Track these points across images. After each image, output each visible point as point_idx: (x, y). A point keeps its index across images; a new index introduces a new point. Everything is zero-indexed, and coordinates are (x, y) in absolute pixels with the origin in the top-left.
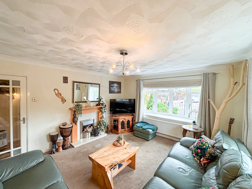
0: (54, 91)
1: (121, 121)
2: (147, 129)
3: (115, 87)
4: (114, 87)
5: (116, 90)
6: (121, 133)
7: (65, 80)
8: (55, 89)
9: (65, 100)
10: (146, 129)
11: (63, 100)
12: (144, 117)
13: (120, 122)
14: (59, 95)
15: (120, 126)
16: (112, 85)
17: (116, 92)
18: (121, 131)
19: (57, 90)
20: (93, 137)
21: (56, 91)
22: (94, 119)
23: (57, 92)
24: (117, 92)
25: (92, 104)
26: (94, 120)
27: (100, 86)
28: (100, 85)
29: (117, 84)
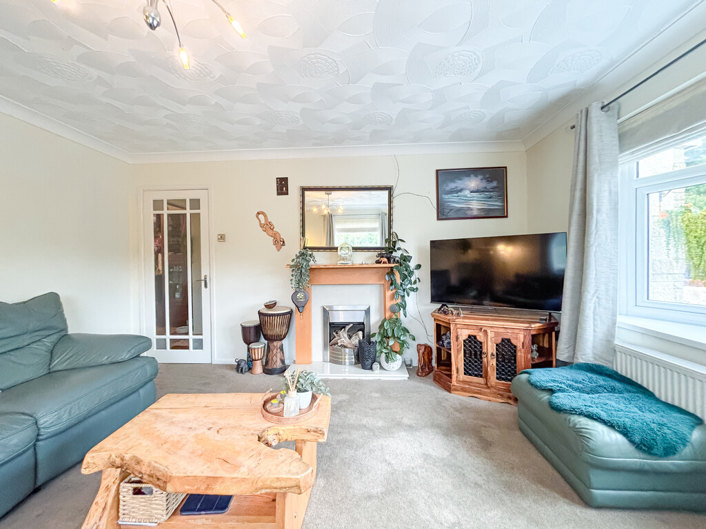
0: (257, 217)
1: (464, 334)
2: (581, 414)
3: (467, 193)
4: (461, 190)
5: (476, 205)
6: (464, 390)
7: (282, 186)
8: (258, 213)
9: (284, 242)
10: (573, 411)
11: (279, 243)
12: (623, 339)
13: (457, 338)
14: (268, 227)
15: (457, 358)
16: (452, 185)
17: (475, 213)
18: (464, 382)
19: (263, 213)
20: (359, 367)
21: (261, 216)
22: (369, 309)
23: (263, 222)
24: (483, 214)
25: (360, 259)
26: (368, 312)
27: (395, 193)
28: (389, 189)
29: (480, 177)
